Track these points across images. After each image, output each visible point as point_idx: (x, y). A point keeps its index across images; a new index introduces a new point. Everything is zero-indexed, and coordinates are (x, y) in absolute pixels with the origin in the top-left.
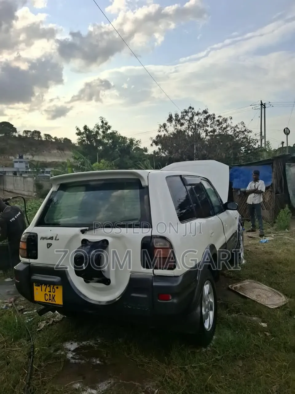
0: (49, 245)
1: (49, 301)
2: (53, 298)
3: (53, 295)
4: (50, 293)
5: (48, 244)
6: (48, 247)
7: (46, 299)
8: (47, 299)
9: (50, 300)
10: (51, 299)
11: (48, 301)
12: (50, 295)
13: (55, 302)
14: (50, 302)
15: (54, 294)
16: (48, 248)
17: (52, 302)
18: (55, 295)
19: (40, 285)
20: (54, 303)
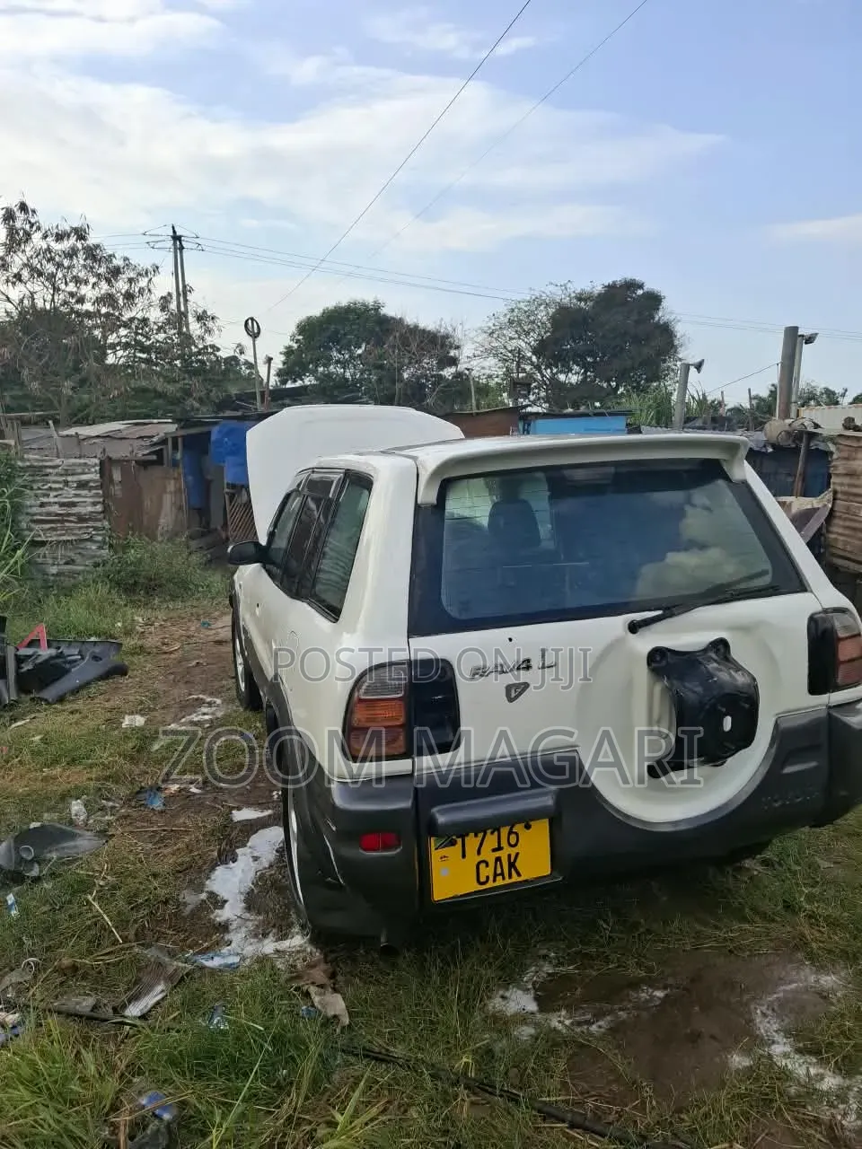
0: (514, 692)
1: (494, 881)
2: (512, 865)
3: (509, 856)
4: (497, 854)
5: (509, 688)
6: (513, 695)
7: (483, 879)
8: (488, 878)
9: (499, 875)
10: (502, 874)
11: (490, 885)
12: (498, 859)
13: (519, 874)
14: (500, 882)
15: (513, 851)
16: (511, 700)
17: (507, 881)
18: (517, 854)
19: (459, 841)
20: (515, 878)
